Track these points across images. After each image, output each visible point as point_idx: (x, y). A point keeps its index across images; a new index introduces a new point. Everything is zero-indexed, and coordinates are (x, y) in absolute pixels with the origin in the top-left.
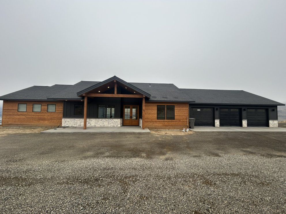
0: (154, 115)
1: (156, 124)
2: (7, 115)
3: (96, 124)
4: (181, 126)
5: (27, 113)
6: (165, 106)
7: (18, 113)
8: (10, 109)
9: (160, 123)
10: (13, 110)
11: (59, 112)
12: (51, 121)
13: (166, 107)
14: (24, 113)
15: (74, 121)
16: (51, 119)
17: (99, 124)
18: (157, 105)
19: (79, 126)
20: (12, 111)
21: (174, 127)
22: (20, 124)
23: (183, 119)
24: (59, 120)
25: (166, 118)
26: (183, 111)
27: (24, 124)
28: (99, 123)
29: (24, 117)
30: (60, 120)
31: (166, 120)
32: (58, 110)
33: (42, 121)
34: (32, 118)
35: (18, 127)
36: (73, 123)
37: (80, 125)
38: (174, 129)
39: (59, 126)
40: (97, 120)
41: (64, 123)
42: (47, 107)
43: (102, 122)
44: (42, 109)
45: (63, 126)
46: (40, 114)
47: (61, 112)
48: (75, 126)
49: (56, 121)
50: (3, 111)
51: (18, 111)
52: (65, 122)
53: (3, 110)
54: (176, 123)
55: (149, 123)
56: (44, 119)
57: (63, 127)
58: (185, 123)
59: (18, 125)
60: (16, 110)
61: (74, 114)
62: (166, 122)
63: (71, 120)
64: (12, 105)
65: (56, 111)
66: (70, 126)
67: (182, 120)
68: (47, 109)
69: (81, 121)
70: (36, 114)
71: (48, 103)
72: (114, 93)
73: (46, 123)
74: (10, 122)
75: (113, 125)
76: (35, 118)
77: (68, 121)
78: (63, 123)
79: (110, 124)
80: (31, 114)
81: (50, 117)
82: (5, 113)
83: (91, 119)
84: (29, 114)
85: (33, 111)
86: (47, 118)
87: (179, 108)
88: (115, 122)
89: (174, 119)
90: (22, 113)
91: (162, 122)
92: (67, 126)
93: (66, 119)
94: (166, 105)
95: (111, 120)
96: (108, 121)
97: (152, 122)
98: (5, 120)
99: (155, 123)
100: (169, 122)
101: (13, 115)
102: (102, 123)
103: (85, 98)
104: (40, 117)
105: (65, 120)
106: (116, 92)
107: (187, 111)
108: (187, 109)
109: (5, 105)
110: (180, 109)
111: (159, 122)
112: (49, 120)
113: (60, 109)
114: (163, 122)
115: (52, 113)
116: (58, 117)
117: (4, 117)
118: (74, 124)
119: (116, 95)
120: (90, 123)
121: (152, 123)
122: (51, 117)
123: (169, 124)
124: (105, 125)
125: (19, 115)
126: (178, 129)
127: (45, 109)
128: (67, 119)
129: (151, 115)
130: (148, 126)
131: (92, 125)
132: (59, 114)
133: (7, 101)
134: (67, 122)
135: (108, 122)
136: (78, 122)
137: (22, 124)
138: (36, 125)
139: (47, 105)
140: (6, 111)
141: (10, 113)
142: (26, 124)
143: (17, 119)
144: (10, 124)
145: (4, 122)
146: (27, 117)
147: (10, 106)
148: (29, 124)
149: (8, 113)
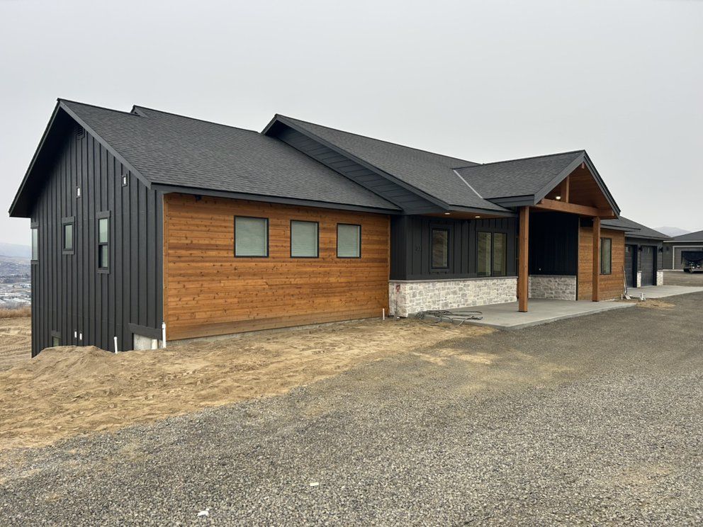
3: (476, 298)
4: (617, 289)
5: (272, 265)
7: (237, 265)
8: (202, 242)
10: (217, 248)
11: (371, 256)
12: (348, 295)
14: (261, 265)
16: (350, 287)
19: (444, 309)
20: (208, 253)
21: (610, 293)
22: (245, 318)
23: (619, 272)
24: (370, 290)
26: (619, 253)
27: (261, 316)
29: (258, 283)
30: (373, 289)
31: (602, 276)
32: (370, 251)
33: (325, 300)
34: (291, 285)
36: (431, 298)
37: (446, 305)
41: (411, 301)
42: (335, 236)
43: (486, 290)
44: (320, 246)
49: (362, 293)
51: (234, 256)
52: (414, 295)
54: (613, 282)
55: (586, 284)
56: (328, 291)
59: (235, 324)
60: (225, 248)
61: (431, 265)
62: (603, 280)
64: (208, 223)
65: (363, 255)
67: (617, 276)
68: (336, 246)
71: (339, 219)
74: (202, 315)
75: (505, 296)
76: (300, 286)
77: (419, 293)
80: (285, 269)
81: (345, 280)
82: (177, 264)
84: (280, 270)
85: (291, 256)
86: (339, 282)
89: (611, 274)
90: (250, 265)
96: (497, 285)
97: (589, 281)
101: (213, 274)
102: (486, 294)
115: (351, 263)
116: (368, 278)
118: (433, 302)
120: (466, 295)
122: (350, 280)
123: (605, 285)
124: (492, 300)
125: (239, 276)
127: (331, 246)
131: (469, 302)
132: (370, 265)
134: (418, 297)
136: (441, 292)
137: (254, 320)
138: (304, 318)
139: (335, 226)
140: (183, 252)
141: (200, 265)
142: (268, 319)
143: (233, 295)
144: (202, 326)
145: (174, 315)
146: (270, 283)
147: (197, 226)
148: (280, 318)
149: (193, 264)
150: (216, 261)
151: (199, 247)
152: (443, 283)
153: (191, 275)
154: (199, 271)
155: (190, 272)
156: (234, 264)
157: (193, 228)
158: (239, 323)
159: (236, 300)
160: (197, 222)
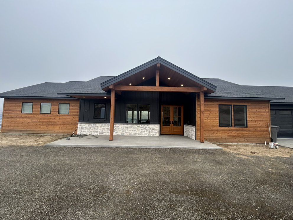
0: (214, 120)
1: (218, 134)
2: (8, 118)
3: (124, 132)
4: (259, 138)
5: (32, 115)
6: (231, 105)
7: (22, 115)
8: (13, 109)
9: (223, 133)
10: (16, 111)
11: (74, 113)
12: (62, 126)
13: (233, 107)
14: (30, 115)
15: (94, 127)
16: (63, 123)
17: (129, 132)
18: (219, 105)
19: (101, 135)
20: (14, 112)
21: (247, 139)
22: (23, 129)
23: (261, 127)
24: (73, 125)
25: (233, 125)
26: (261, 115)
27: (29, 129)
28: (128, 130)
29: (28, 120)
30: (75, 125)
31: (233, 128)
32: (72, 112)
33: (52, 127)
34: (40, 122)
35: (21, 134)
36: (92, 130)
37: (102, 133)
38: (247, 142)
39: (74, 134)
40: (126, 125)
41: (80, 130)
42: (58, 107)
43: (132, 129)
44: (51, 110)
45: (78, 133)
46: (49, 117)
47: (76, 114)
48: (95, 134)
49: (69, 126)
50: (3, 112)
51: (22, 113)
52: (82, 128)
53: (4, 110)
54: (250, 133)
55: (207, 132)
56: (54, 124)
57: (78, 136)
58: (265, 133)
59: (21, 131)
60: (19, 111)
61: (94, 117)
62: (234, 131)
63: (90, 125)
64: (14, 105)
65: (70, 113)
66: (88, 134)
67: (259, 129)
68: (58, 110)
69: (103, 127)
70: (45, 117)
71: (60, 102)
72: (155, 85)
73: (57, 129)
74: (11, 127)
75: (148, 133)
76: (43, 122)
77: (85, 127)
78: (78, 130)
79: (144, 132)
80: (38, 117)
81: (62, 121)
82: (6, 115)
83: (118, 125)
84: (36, 117)
85: (40, 113)
86: (59, 122)
87: (254, 108)
88: (150, 129)
89: (247, 127)
90: (26, 115)
91: (227, 130)
92: (84, 133)
93: (83, 124)
94: (233, 104)
95: (146, 126)
96: (141, 127)
97: (212, 130)
98: (6, 124)
99: (216, 132)
100: (237, 131)
101: (15, 117)
102: (132, 131)
103: (112, 93)
104: (49, 121)
105: (81, 125)
106: (158, 83)
107: (268, 114)
108: (267, 110)
109: (6, 104)
110: (255, 110)
111: (222, 130)
112: (61, 125)
113: (75, 110)
114: (229, 130)
115: (64, 116)
116: (72, 121)
117: (5, 120)
118: (94, 132)
119: (158, 88)
120: (116, 130)
121: (212, 132)
122: (64, 121)
123: (238, 134)
124: (136, 134)
125: (22, 118)
126: (253, 142)
127: (56, 110)
128: (85, 125)
129: (208, 120)
130: (206, 138)
131: (119, 133)
132: (73, 116)
133: (9, 98)
134: (84, 129)
135: (141, 130)
136: (99, 128)
137: (26, 130)
138: (44, 131)
139: (58, 104)
140: (7, 112)
141: (11, 115)
142: (31, 130)
143: (21, 123)
144: (11, 130)
145: (4, 127)
146: (32, 120)
147: (12, 105)
148: (35, 130)
149: (10, 115)
150: (16, 114)
151: (12, 111)
152: (101, 125)
153: (9, 117)
154: (11, 116)
155: (9, 116)
156: (21, 115)
157: (11, 106)
158: (22, 130)
159: (21, 124)
160: (12, 104)
